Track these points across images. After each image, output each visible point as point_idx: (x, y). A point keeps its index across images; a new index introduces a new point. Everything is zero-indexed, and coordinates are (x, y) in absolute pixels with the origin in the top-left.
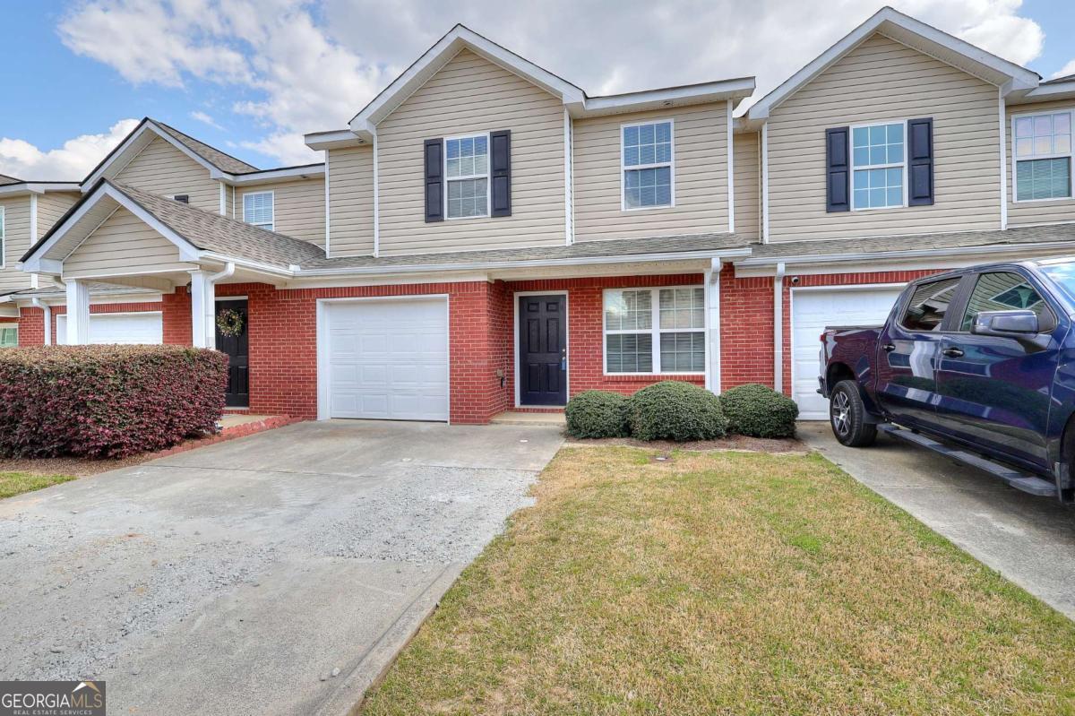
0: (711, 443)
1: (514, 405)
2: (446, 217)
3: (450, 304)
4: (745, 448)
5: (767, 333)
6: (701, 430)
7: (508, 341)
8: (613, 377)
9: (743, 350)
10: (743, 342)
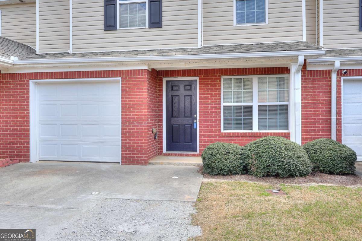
0: (303, 179)
1: (162, 152)
2: (118, 28)
3: (122, 84)
4: (328, 182)
5: (326, 105)
6: (298, 170)
7: (159, 110)
8: (228, 133)
9: (311, 116)
10: (311, 111)
